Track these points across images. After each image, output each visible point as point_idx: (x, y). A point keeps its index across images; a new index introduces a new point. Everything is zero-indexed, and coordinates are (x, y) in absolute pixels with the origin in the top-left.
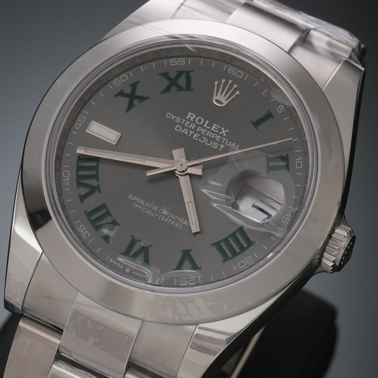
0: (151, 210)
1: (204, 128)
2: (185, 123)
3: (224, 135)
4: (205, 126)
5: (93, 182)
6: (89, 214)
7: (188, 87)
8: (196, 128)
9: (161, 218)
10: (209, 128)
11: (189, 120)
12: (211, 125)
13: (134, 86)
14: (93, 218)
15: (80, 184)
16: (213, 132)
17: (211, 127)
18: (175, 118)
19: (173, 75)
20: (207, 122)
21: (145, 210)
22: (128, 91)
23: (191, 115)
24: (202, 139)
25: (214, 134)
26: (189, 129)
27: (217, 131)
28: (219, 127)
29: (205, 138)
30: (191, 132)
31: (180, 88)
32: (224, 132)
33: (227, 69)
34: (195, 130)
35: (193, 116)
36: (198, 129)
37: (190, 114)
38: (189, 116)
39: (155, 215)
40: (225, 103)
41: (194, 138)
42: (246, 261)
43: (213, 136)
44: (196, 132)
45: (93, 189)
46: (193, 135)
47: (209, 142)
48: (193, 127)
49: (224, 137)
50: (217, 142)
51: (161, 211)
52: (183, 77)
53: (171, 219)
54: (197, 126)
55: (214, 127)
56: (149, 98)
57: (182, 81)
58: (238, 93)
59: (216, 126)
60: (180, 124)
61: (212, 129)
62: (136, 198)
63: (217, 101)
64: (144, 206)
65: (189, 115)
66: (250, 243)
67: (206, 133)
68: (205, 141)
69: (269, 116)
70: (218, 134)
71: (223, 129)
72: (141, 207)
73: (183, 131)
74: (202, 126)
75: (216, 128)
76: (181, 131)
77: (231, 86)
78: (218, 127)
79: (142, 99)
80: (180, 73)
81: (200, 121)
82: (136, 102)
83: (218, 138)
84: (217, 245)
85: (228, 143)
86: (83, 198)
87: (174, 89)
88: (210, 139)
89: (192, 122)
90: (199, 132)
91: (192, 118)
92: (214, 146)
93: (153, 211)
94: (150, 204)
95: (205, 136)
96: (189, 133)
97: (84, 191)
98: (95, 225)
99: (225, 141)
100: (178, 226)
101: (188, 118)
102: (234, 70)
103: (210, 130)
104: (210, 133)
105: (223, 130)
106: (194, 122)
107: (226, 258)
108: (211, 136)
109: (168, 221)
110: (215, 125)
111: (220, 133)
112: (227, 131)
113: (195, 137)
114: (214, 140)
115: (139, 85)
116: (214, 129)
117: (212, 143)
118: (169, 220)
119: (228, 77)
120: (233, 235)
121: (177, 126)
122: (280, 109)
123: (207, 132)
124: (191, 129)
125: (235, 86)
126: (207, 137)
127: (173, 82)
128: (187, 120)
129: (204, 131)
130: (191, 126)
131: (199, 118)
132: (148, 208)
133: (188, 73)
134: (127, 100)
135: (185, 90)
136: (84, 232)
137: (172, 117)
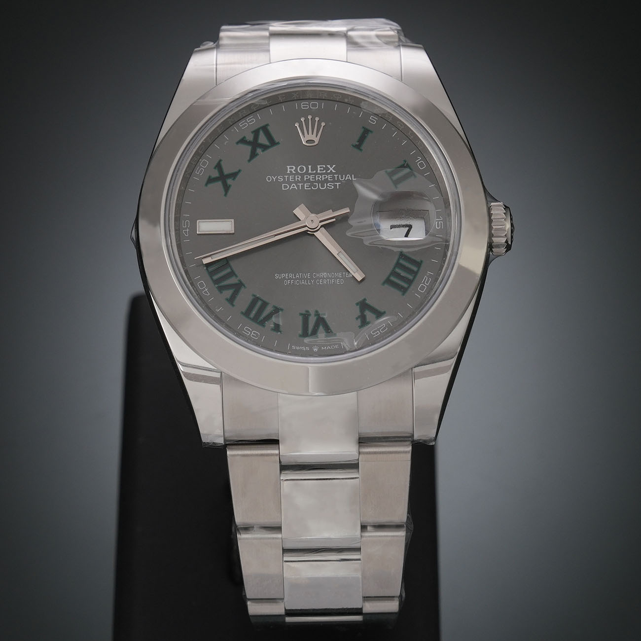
0: (304, 279)
1: (310, 174)
2: (288, 178)
3: (333, 171)
4: (310, 172)
5: (233, 281)
6: (247, 313)
7: (273, 143)
8: (302, 179)
9: (318, 282)
10: (315, 172)
11: (291, 173)
12: (314, 168)
13: (219, 166)
14: (252, 315)
15: (221, 289)
16: (321, 174)
17: (317, 170)
18: (277, 179)
19: (250, 137)
20: (310, 167)
21: (298, 282)
22: (215, 174)
23: (290, 168)
24: (315, 186)
25: (323, 176)
26: (296, 182)
27: (325, 171)
28: (324, 166)
29: (317, 184)
30: (300, 184)
31: (265, 148)
32: (331, 169)
33: (299, 106)
34: (302, 181)
35: (293, 168)
36: (305, 178)
37: (288, 167)
38: (289, 170)
39: (311, 282)
40: (317, 140)
41: (306, 189)
42: (424, 283)
43: (323, 178)
44: (305, 182)
45: (238, 287)
46: (303, 186)
47: (323, 186)
48: (299, 179)
49: (335, 174)
50: (330, 182)
51: (315, 275)
52: (261, 133)
53: (329, 278)
54: (302, 175)
55: (319, 169)
56: (240, 171)
57: (263, 139)
58: (323, 124)
59: (320, 167)
60: (284, 182)
61: (319, 172)
62: (283, 275)
63: (308, 141)
64: (296, 279)
65: (288, 168)
66: (418, 264)
67: (315, 179)
68: (318, 186)
69: (366, 132)
70: (328, 174)
71: (329, 166)
72: (294, 281)
73: (292, 187)
74: (307, 173)
75: (322, 169)
76: (290, 187)
77: (313, 120)
78: (323, 167)
79: (234, 175)
80: (256, 133)
81: (302, 169)
82: (229, 181)
83: (329, 177)
84: (388, 281)
85: (342, 178)
86: (231, 300)
87: (259, 151)
88: (322, 183)
89: (295, 175)
90: (308, 181)
91: (293, 170)
92: (330, 187)
93: (307, 279)
94: (300, 274)
95: (316, 182)
96: (298, 186)
97: (228, 293)
98: (258, 321)
99: (338, 177)
100: (340, 282)
101: (288, 172)
102: (307, 104)
103: (317, 173)
104: (318, 177)
105: (330, 168)
106: (297, 173)
107: (404, 290)
108: (321, 178)
110: (319, 166)
111: (329, 172)
112: (334, 166)
113: (306, 187)
114: (326, 181)
115: (222, 163)
117: (327, 184)
118: (327, 281)
119: (305, 114)
120: (398, 265)
121: (283, 185)
122: (373, 120)
123: (315, 177)
124: (298, 182)
125: (317, 119)
126: (318, 182)
127: (255, 145)
128: (289, 174)
129: (311, 177)
130: (296, 179)
131: (299, 167)
132: (301, 279)
133: (265, 129)
134: (219, 184)
135: (270, 147)
136: (251, 333)
137: (273, 179)
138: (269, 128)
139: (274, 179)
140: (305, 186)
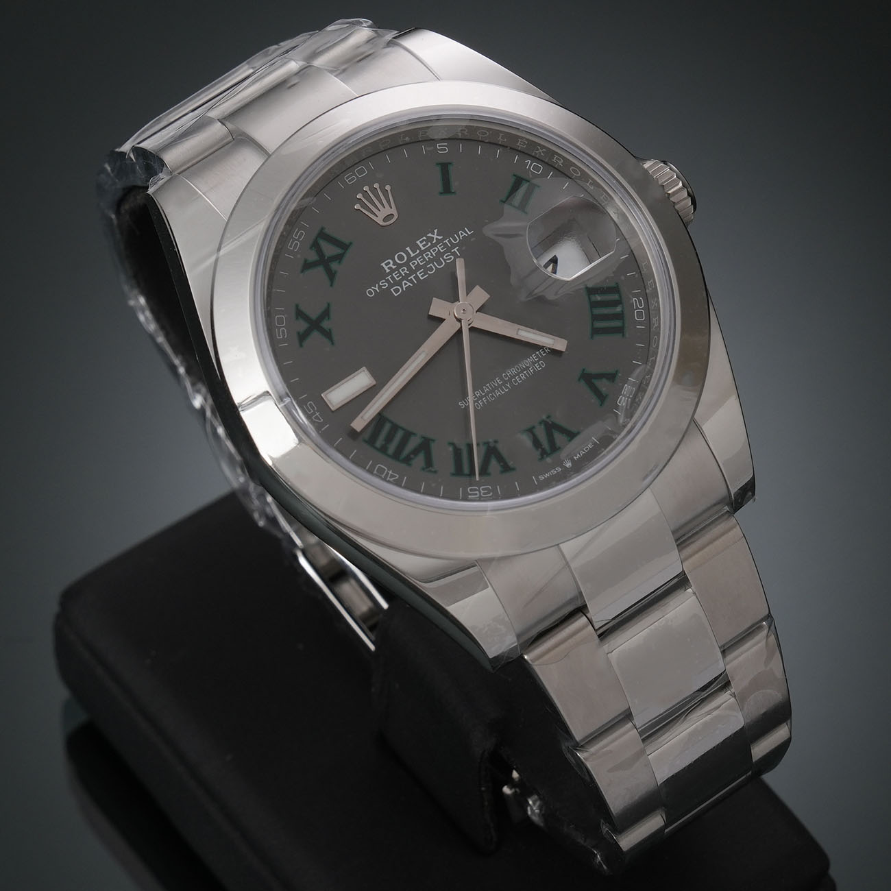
0: (496, 388)
1: (415, 258)
2: (393, 278)
3: (440, 238)
4: (412, 255)
5: (413, 443)
6: (459, 472)
7: (345, 247)
8: (409, 269)
9: (516, 381)
10: (418, 251)
11: (392, 270)
12: (415, 247)
13: (300, 314)
14: (466, 469)
15: (407, 460)
16: (428, 250)
17: (420, 249)
18: (380, 287)
19: (312, 256)
20: (408, 249)
21: (492, 396)
22: (303, 326)
23: (386, 265)
24: (431, 269)
25: (431, 251)
26: (406, 277)
27: (430, 244)
28: (425, 238)
29: (431, 265)
30: (412, 277)
31: (339, 258)
32: (435, 236)
33: (344, 183)
34: (412, 272)
35: (389, 263)
36: (413, 266)
37: (383, 264)
38: (386, 268)
39: (507, 388)
40: (394, 211)
41: (422, 279)
42: (637, 308)
43: (433, 253)
44: (415, 272)
45: (425, 446)
46: (417, 277)
47: (440, 263)
48: (406, 271)
49: (443, 239)
50: (445, 252)
51: (506, 376)
52: (323, 244)
53: (525, 369)
54: (407, 264)
55: (421, 245)
56: (329, 305)
58: (388, 187)
59: (421, 242)
60: (391, 286)
61: (423, 248)
63: (385, 219)
64: (487, 394)
65: (384, 266)
66: (615, 289)
67: (424, 259)
68: (434, 266)
69: (445, 168)
70: (435, 245)
71: (430, 235)
72: (486, 398)
73: (404, 287)
74: (410, 259)
75: (424, 243)
76: (402, 289)
77: (374, 190)
78: (424, 240)
79: (326, 314)
80: (315, 246)
81: (401, 258)
82: (325, 324)
83: (440, 248)
84: (596, 331)
85: (455, 240)
86: (429, 467)
87: (334, 266)
88: (436, 259)
89: (397, 269)
90: (418, 267)
91: (391, 265)
92: (448, 255)
93: (500, 386)
94: (488, 385)
95: (428, 263)
96: (411, 281)
97: (420, 460)
99: (450, 241)
100: (540, 367)
101: (388, 271)
102: (352, 175)
103: (422, 253)
104: (427, 255)
105: (432, 236)
106: (399, 266)
107: (620, 330)
108: (432, 255)
109: (526, 376)
110: (418, 242)
111: (435, 241)
112: (436, 231)
113: (422, 276)
114: (440, 254)
115: (302, 308)
116: (424, 246)
117: (443, 259)
118: (525, 374)
119: (358, 188)
120: (594, 305)
121: (396, 295)
122: (443, 149)
123: (423, 257)
124: (407, 275)
125: (376, 185)
126: (431, 261)
127: (324, 262)
128: (390, 273)
129: (418, 260)
130: (402, 273)
131: (396, 257)
132: (493, 391)
133: (322, 235)
134: (316, 334)
135: (344, 253)
136: (480, 492)
137: (375, 291)
138: (327, 231)
139: (377, 289)
140: (420, 276)
